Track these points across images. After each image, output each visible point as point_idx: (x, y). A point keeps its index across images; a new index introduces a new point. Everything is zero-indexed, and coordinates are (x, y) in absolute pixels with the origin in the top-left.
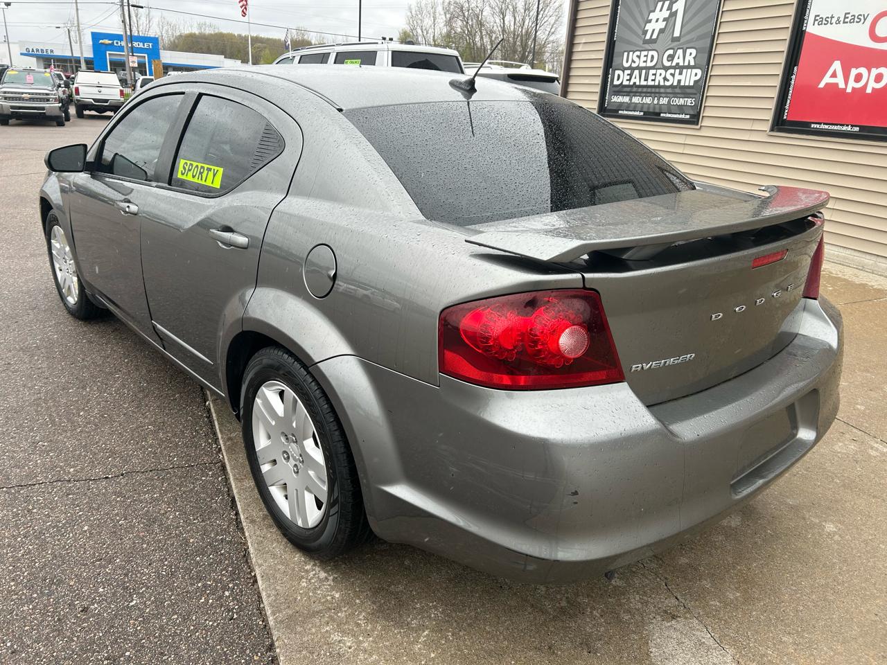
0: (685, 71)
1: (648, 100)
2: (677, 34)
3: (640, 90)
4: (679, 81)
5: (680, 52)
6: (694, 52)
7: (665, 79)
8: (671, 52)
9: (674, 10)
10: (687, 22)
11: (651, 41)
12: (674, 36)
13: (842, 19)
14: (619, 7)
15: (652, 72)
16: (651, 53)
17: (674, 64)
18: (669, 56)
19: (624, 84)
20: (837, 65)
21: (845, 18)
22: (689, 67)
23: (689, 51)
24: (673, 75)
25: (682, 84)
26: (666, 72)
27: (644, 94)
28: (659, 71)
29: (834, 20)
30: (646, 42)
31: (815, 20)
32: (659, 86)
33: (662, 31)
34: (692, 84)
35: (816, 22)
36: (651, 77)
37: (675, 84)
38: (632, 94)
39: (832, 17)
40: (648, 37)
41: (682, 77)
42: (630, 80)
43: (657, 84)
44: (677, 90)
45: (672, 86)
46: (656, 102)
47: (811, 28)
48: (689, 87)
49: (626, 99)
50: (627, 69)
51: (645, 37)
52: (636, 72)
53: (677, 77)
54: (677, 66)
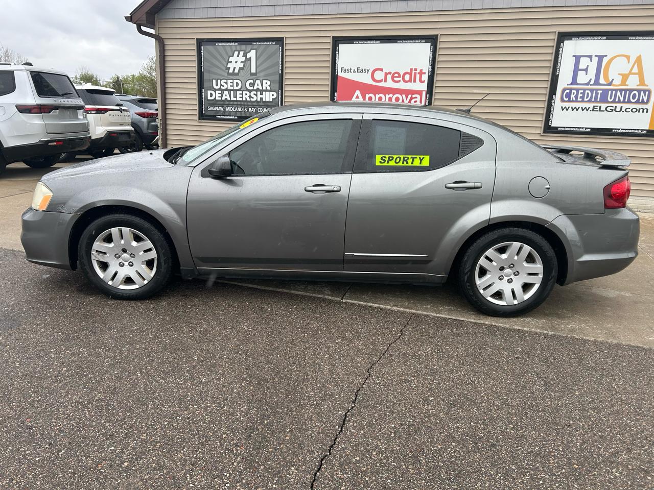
0: (264, 93)
1: (240, 109)
2: (253, 71)
3: (231, 103)
4: (261, 99)
5: (258, 82)
6: (269, 83)
7: (250, 97)
8: (252, 81)
9: (248, 57)
10: (260, 65)
11: (233, 74)
12: (252, 72)
13: (356, 70)
14: (202, 51)
15: (238, 93)
16: (235, 82)
17: (255, 88)
18: (250, 84)
19: (217, 99)
20: (358, 93)
21: (358, 70)
22: (266, 90)
23: (264, 82)
24: (256, 95)
25: (264, 100)
26: (250, 93)
27: (235, 106)
28: (244, 93)
29: (352, 71)
30: (229, 74)
31: (342, 70)
32: (246, 101)
33: (240, 69)
34: (271, 100)
35: (343, 71)
36: (239, 96)
37: (259, 100)
38: (225, 106)
39: (351, 69)
40: (231, 71)
41: (263, 96)
42: (222, 97)
43: (244, 99)
44: (261, 104)
45: (257, 101)
46: (246, 110)
47: (340, 74)
48: (269, 102)
49: (221, 109)
50: (218, 90)
51: (229, 71)
52: (226, 92)
53: (259, 96)
54: (258, 90)
